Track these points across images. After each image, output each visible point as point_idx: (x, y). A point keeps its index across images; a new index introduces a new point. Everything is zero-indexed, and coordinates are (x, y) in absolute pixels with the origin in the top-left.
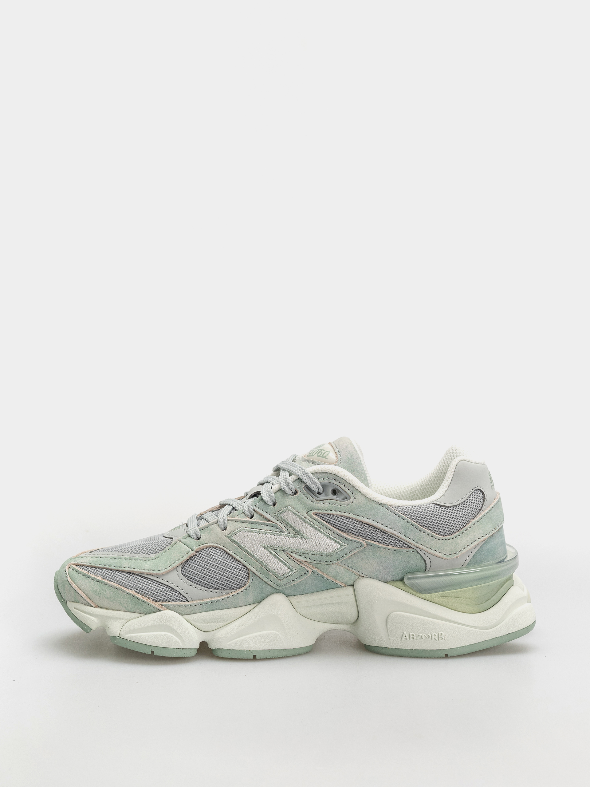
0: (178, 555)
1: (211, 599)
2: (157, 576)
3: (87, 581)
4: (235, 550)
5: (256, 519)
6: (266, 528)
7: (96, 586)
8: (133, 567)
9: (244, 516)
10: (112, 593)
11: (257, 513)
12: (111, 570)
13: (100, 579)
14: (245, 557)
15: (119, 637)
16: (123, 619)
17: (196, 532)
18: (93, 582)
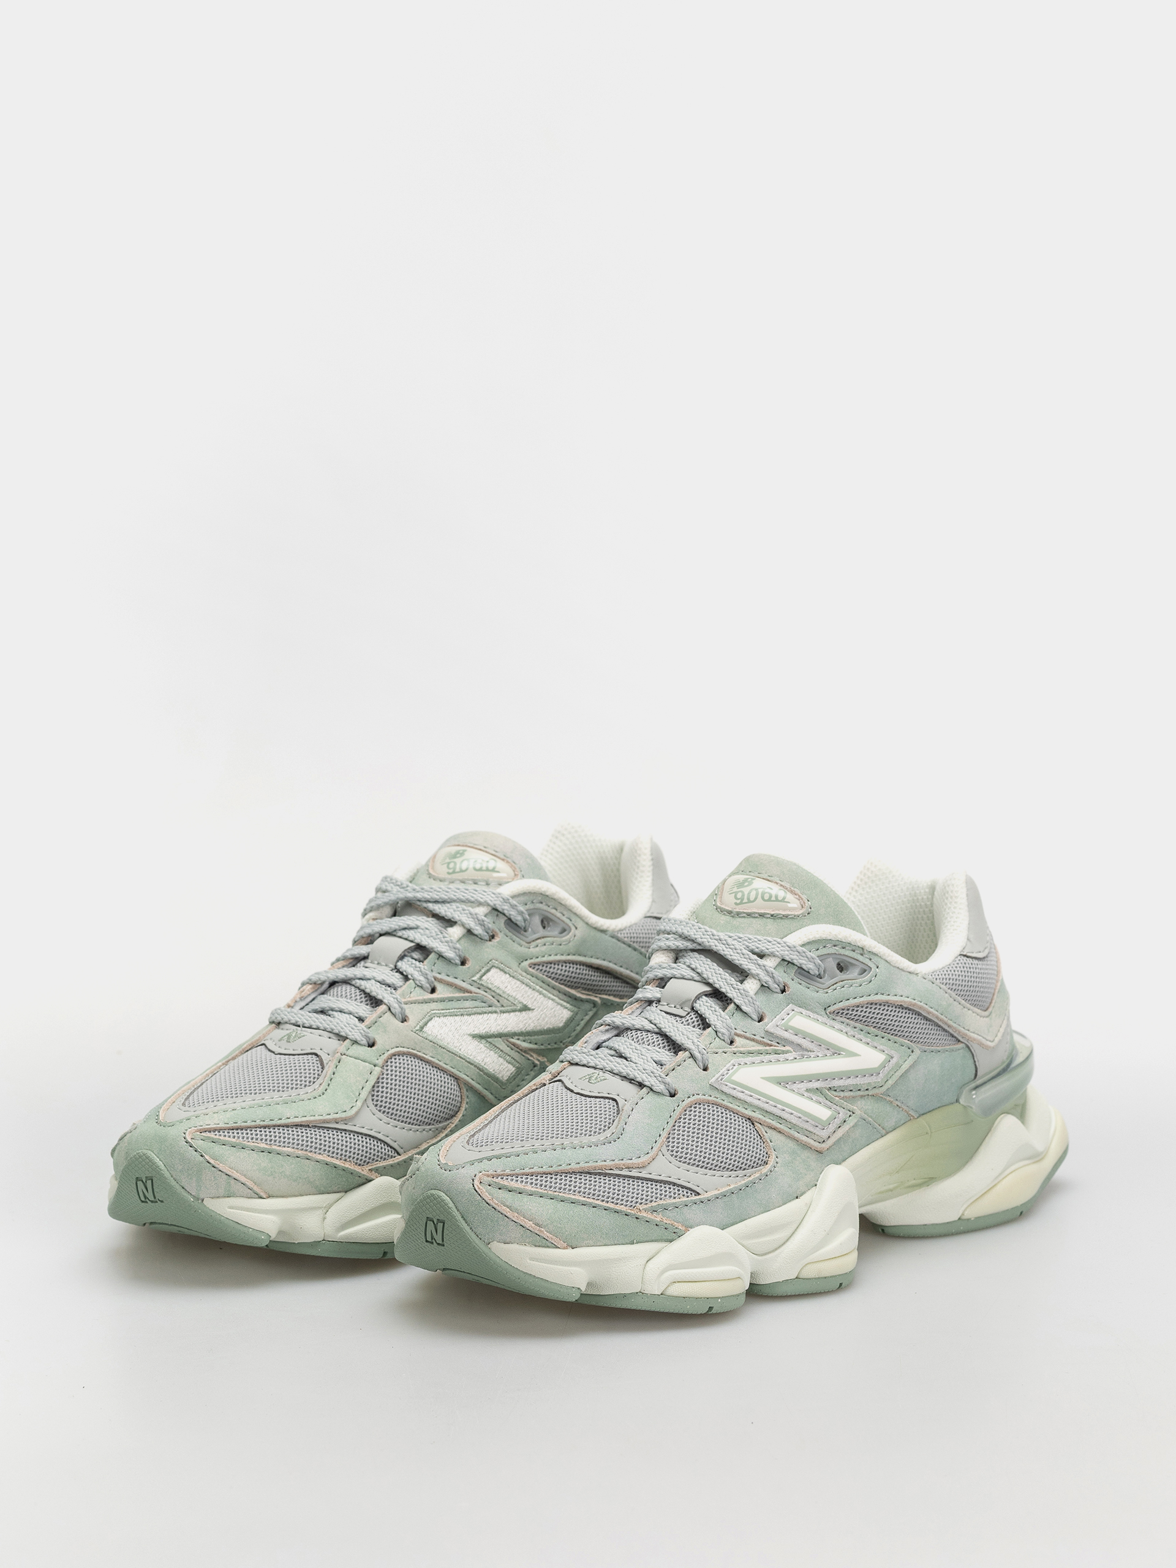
0: (358, 1079)
1: (428, 1143)
2: (345, 1121)
3: (244, 1154)
4: (434, 1052)
5: (442, 992)
6: (468, 1004)
7: (264, 1160)
8: (301, 1115)
9: (422, 991)
10: (293, 1166)
11: (441, 981)
12: (269, 1127)
13: (263, 1145)
14: (451, 1060)
15: (324, 1240)
16: (320, 1208)
17: (367, 1034)
18: (255, 1154)
